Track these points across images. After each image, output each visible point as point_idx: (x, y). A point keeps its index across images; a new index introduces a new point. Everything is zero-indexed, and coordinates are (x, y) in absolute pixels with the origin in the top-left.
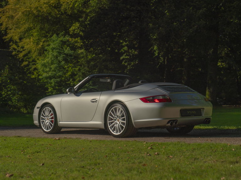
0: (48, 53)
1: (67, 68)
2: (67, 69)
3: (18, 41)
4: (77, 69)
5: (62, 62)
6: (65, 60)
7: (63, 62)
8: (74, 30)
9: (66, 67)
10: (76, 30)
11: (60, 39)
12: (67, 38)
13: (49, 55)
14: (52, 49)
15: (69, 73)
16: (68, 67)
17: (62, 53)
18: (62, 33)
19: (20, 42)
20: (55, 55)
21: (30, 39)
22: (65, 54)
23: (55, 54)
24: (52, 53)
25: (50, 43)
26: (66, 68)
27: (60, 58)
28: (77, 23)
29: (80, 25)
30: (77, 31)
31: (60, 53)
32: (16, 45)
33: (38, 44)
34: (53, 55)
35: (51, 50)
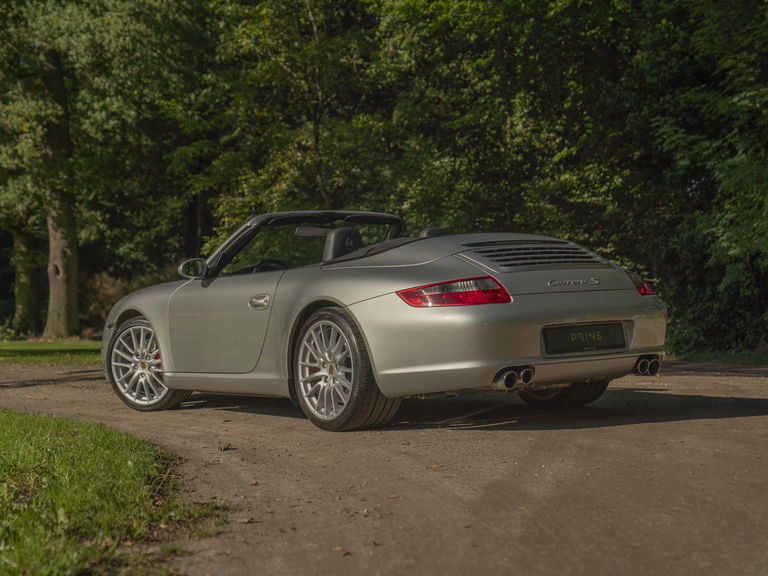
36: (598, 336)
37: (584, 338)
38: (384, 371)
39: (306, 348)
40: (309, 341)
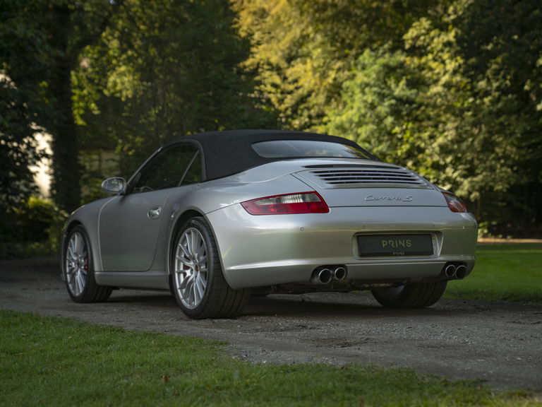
0: (351, 96)
1: (400, 133)
2: (400, 136)
3: (283, 64)
4: (425, 135)
5: (386, 117)
6: (395, 112)
7: (390, 120)
8: (417, 38)
9: (397, 129)
10: (422, 38)
11: (382, 61)
12: (400, 57)
13: (353, 101)
14: (360, 86)
15: (406, 147)
16: (404, 132)
17: (388, 95)
18: (386, 46)
19: (288, 68)
20: (370, 101)
21: (305, 63)
22: (394, 98)
23: (370, 98)
24: (360, 98)
25: (355, 71)
26: (396, 134)
27: (383, 109)
28: (423, 20)
29: (431, 25)
30: (424, 40)
31: (382, 97)
32: (279, 74)
33: (324, 76)
34: (365, 101)
35: (357, 91)
36: (408, 244)
37: (395, 245)
38: (230, 267)
39: (181, 249)
40: (183, 244)
